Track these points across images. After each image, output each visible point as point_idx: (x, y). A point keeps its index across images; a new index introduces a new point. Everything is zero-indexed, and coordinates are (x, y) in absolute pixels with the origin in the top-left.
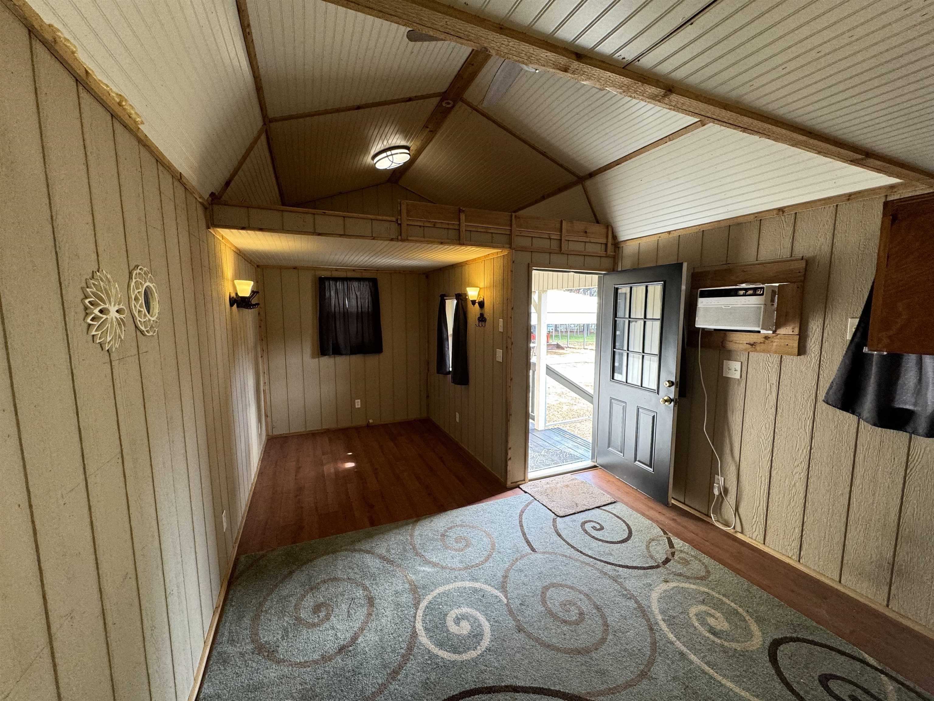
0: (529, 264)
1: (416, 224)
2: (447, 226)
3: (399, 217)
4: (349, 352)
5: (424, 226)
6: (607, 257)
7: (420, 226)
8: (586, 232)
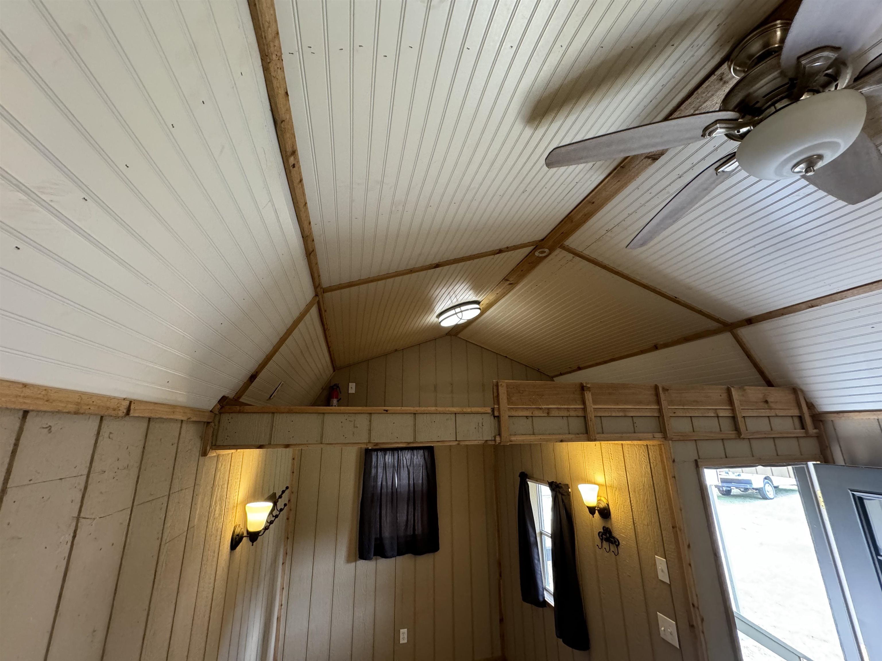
0: (696, 461)
1: (521, 413)
2: (566, 414)
3: (496, 406)
4: (396, 553)
5: (532, 416)
6: (808, 436)
7: (527, 417)
8: (766, 402)
